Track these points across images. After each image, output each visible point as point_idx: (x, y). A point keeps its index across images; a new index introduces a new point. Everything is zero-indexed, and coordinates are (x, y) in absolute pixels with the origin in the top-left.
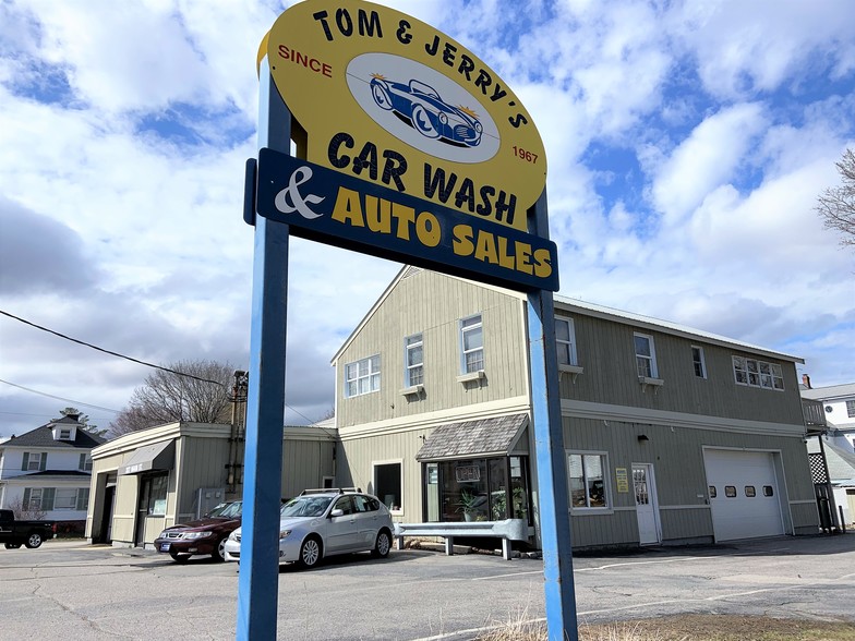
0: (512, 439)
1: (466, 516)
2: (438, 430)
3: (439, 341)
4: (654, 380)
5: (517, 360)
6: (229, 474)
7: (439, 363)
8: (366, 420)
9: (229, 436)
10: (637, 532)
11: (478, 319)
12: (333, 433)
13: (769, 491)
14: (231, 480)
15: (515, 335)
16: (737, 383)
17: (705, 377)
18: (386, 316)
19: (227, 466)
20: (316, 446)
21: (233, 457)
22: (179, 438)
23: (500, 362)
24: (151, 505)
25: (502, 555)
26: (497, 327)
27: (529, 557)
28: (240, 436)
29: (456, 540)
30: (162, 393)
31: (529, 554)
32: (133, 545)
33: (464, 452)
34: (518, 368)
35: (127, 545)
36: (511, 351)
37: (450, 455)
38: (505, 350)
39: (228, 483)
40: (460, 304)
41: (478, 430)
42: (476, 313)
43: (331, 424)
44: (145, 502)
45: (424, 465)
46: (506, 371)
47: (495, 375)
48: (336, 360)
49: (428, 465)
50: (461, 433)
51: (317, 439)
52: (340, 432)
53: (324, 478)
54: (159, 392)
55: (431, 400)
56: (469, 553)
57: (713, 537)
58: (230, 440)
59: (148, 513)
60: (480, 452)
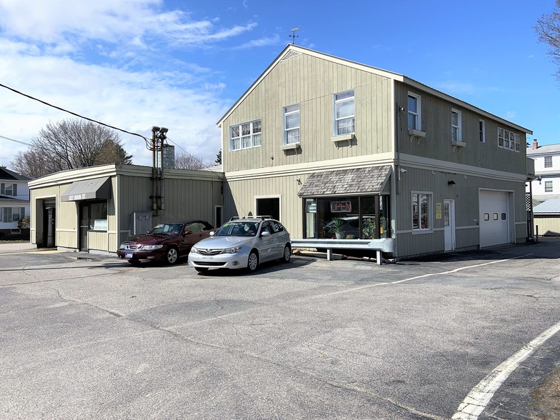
0: (382, 183)
1: (337, 235)
2: (313, 176)
3: (314, 110)
4: (459, 143)
5: (385, 125)
6: (153, 203)
7: (314, 127)
8: (249, 167)
9: (151, 176)
10: (444, 244)
11: (350, 93)
12: (221, 176)
13: (504, 216)
14: (155, 207)
15: (385, 107)
16: (499, 146)
17: (484, 141)
18: (266, 90)
19: (151, 197)
20: (210, 184)
21: (155, 191)
22: (114, 176)
23: (369, 127)
24: (91, 223)
25: (376, 261)
26: (369, 100)
27: (391, 263)
28: (159, 176)
29: (334, 250)
30: (53, 142)
31: (391, 260)
32: (78, 250)
33: (341, 191)
34: (385, 132)
35: (72, 250)
36: (380, 119)
37: (328, 193)
38: (374, 118)
39: (153, 209)
40: (335, 82)
41: (349, 177)
42: (349, 88)
43: (219, 169)
44: (85, 221)
45: (304, 200)
46: (374, 134)
47: (364, 137)
48: (221, 123)
49: (307, 200)
50: (334, 178)
51: (211, 180)
52: (227, 175)
53: (216, 206)
54: (51, 141)
55: (307, 154)
56: (342, 259)
57: (479, 246)
58: (152, 179)
59: (89, 228)
60: (355, 191)
